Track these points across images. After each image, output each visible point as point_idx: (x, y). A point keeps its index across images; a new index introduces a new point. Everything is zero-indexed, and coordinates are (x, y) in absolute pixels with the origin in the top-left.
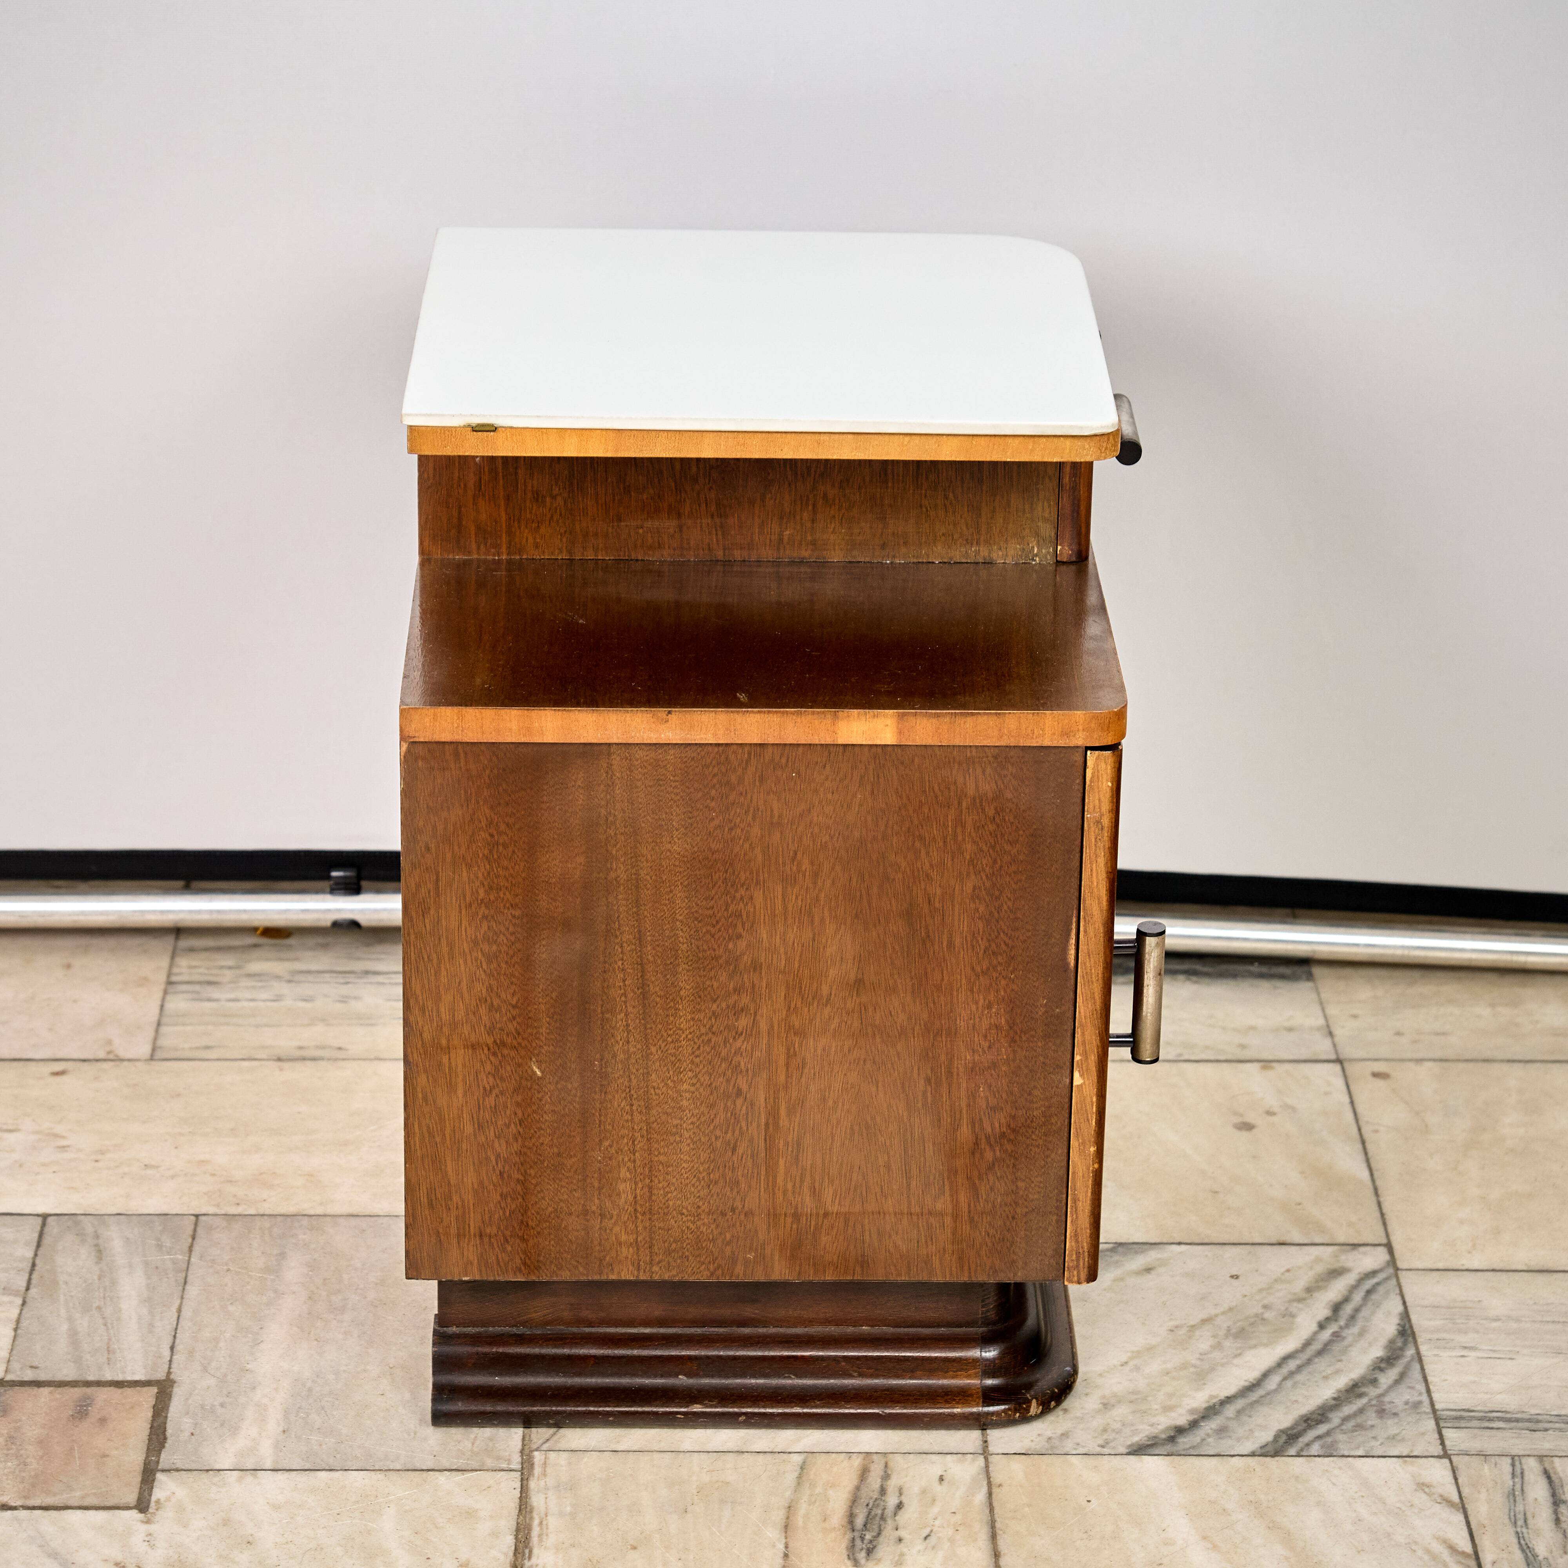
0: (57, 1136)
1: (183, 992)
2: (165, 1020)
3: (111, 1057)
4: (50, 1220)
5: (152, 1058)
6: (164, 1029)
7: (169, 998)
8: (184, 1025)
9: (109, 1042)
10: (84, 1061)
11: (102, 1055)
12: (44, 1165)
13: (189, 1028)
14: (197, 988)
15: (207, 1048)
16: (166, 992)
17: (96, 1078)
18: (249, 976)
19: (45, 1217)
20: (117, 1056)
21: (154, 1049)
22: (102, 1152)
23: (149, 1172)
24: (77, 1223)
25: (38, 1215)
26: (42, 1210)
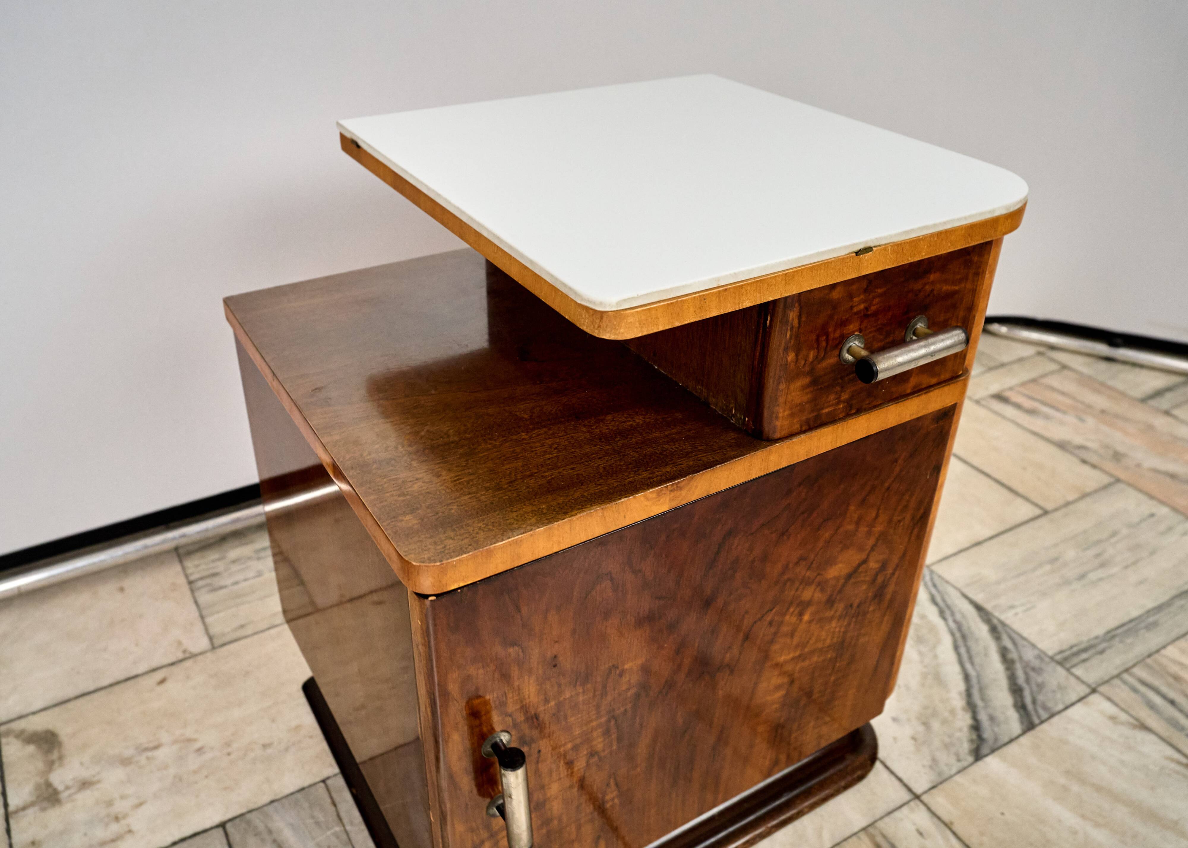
0: (190, 740)
1: (202, 587)
2: (205, 613)
3: (187, 655)
4: (229, 826)
5: (214, 648)
6: (208, 620)
7: (197, 594)
8: (218, 612)
9: (180, 643)
10: (172, 664)
11: (181, 656)
12: (195, 772)
13: (221, 615)
14: (208, 581)
15: (242, 626)
16: (192, 591)
17: (188, 677)
18: (234, 562)
19: (222, 825)
20: (190, 653)
21: (211, 638)
22: (228, 744)
23: (269, 751)
24: (249, 823)
25: (217, 826)
26: (217, 819)
